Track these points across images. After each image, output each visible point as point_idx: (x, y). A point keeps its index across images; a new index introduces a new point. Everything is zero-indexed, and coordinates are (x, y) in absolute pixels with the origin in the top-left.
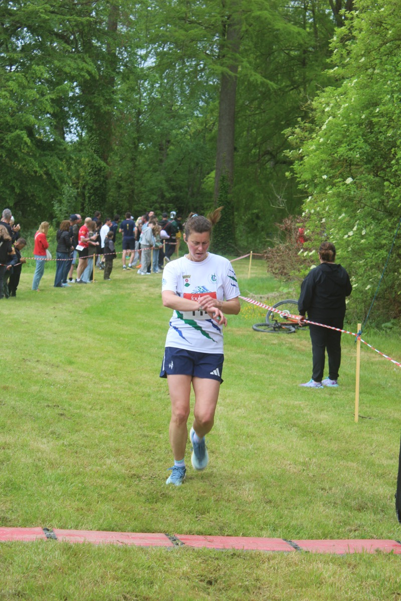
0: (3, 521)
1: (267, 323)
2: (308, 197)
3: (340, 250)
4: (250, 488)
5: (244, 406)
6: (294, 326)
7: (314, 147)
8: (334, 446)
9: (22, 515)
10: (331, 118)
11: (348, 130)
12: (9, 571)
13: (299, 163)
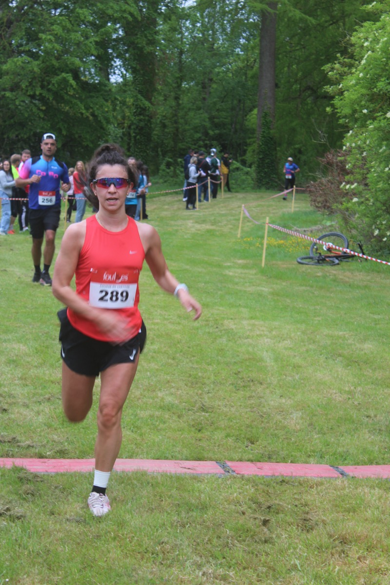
0: (62, 454)
1: (311, 255)
2: (349, 132)
3: (381, 182)
4: (297, 417)
5: (291, 338)
6: (337, 259)
7: (354, 82)
8: (378, 375)
9: (79, 447)
10: (370, 53)
11: (387, 64)
12: (68, 500)
13: (340, 98)
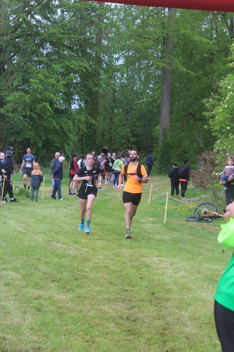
1: (194, 216)
2: (218, 141)
6: (210, 218)
7: (221, 110)
10: (231, 93)
13: (213, 120)
